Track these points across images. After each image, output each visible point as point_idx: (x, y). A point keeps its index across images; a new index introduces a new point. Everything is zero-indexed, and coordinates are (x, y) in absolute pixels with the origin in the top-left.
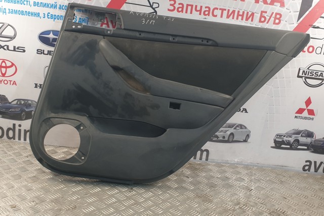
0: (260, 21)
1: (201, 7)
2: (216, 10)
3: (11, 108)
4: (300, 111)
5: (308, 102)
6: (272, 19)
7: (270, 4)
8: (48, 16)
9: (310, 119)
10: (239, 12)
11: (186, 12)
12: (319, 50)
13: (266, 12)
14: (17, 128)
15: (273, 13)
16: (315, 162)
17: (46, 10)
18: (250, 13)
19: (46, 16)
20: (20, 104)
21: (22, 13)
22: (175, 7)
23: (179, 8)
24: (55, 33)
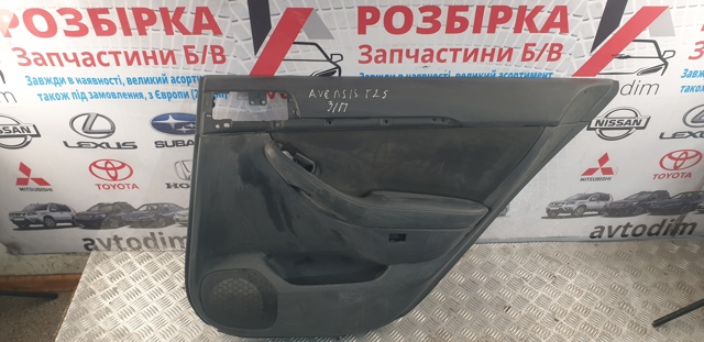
0: (524, 59)
1: (417, 51)
2: (443, 53)
3: (142, 215)
4: (591, 171)
5: (604, 159)
6: (546, 53)
7: (542, 31)
8: (157, 95)
9: (604, 179)
10: (485, 50)
11: (392, 61)
12: (626, 90)
13: (534, 45)
14: (158, 237)
15: (547, 45)
16: (610, 228)
17: (152, 88)
18: (505, 50)
19: (154, 95)
20: (153, 209)
21: (113, 95)
22: (370, 57)
23: (377, 57)
24: (176, 116)
